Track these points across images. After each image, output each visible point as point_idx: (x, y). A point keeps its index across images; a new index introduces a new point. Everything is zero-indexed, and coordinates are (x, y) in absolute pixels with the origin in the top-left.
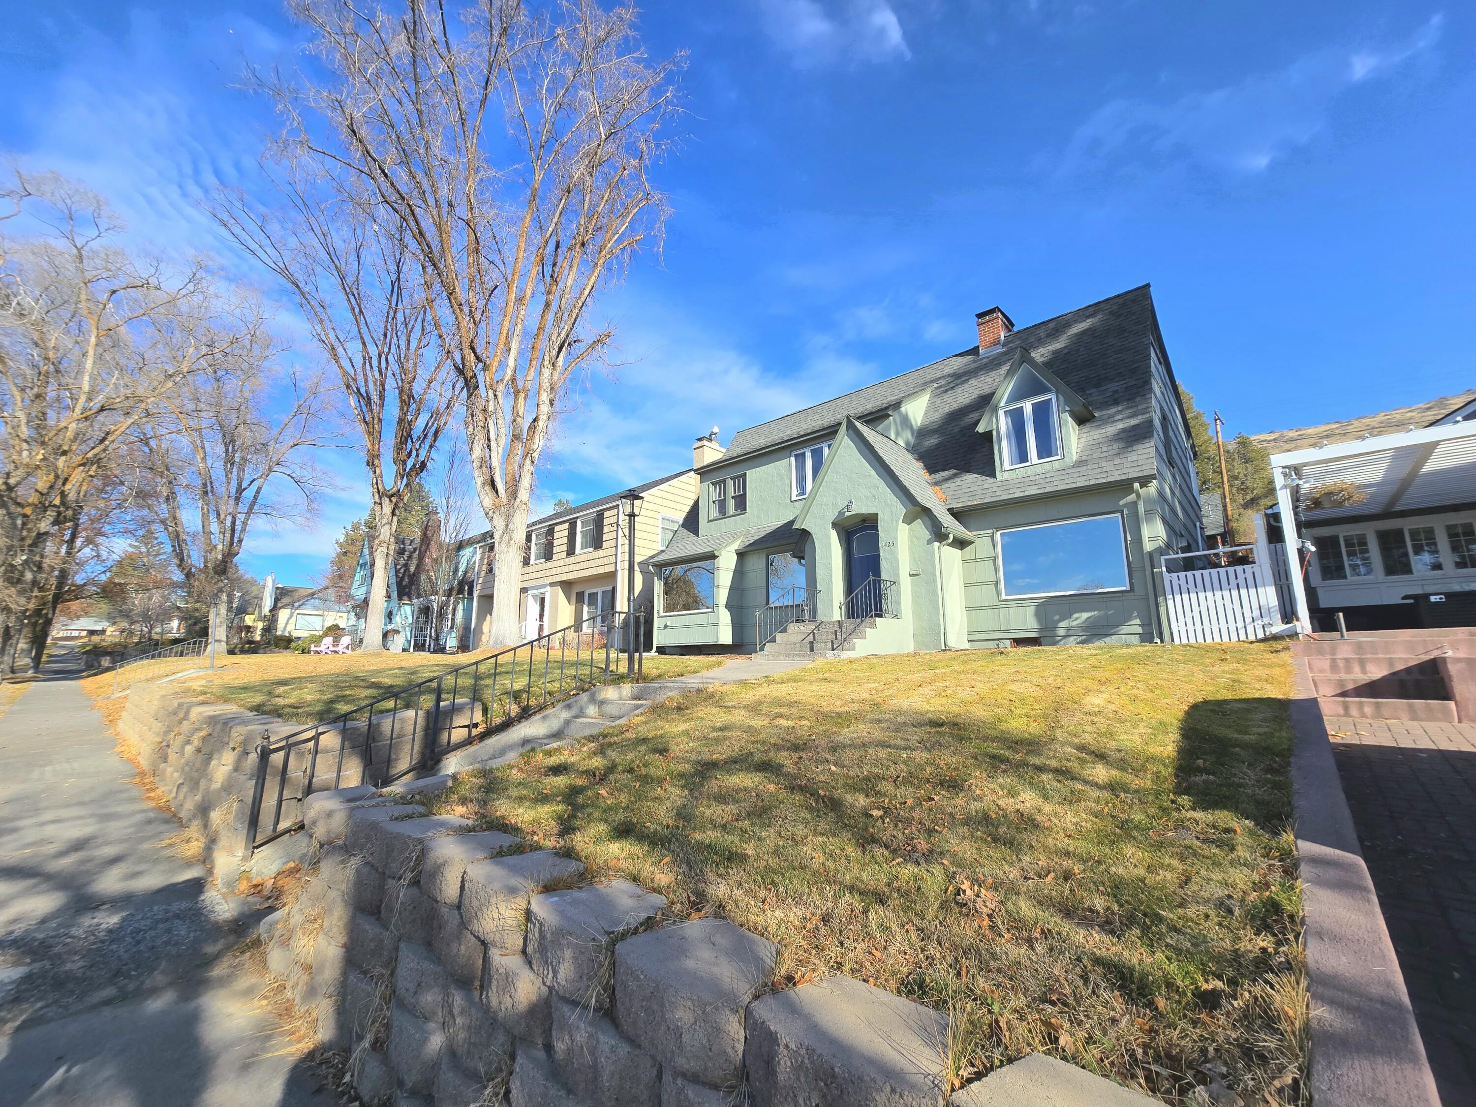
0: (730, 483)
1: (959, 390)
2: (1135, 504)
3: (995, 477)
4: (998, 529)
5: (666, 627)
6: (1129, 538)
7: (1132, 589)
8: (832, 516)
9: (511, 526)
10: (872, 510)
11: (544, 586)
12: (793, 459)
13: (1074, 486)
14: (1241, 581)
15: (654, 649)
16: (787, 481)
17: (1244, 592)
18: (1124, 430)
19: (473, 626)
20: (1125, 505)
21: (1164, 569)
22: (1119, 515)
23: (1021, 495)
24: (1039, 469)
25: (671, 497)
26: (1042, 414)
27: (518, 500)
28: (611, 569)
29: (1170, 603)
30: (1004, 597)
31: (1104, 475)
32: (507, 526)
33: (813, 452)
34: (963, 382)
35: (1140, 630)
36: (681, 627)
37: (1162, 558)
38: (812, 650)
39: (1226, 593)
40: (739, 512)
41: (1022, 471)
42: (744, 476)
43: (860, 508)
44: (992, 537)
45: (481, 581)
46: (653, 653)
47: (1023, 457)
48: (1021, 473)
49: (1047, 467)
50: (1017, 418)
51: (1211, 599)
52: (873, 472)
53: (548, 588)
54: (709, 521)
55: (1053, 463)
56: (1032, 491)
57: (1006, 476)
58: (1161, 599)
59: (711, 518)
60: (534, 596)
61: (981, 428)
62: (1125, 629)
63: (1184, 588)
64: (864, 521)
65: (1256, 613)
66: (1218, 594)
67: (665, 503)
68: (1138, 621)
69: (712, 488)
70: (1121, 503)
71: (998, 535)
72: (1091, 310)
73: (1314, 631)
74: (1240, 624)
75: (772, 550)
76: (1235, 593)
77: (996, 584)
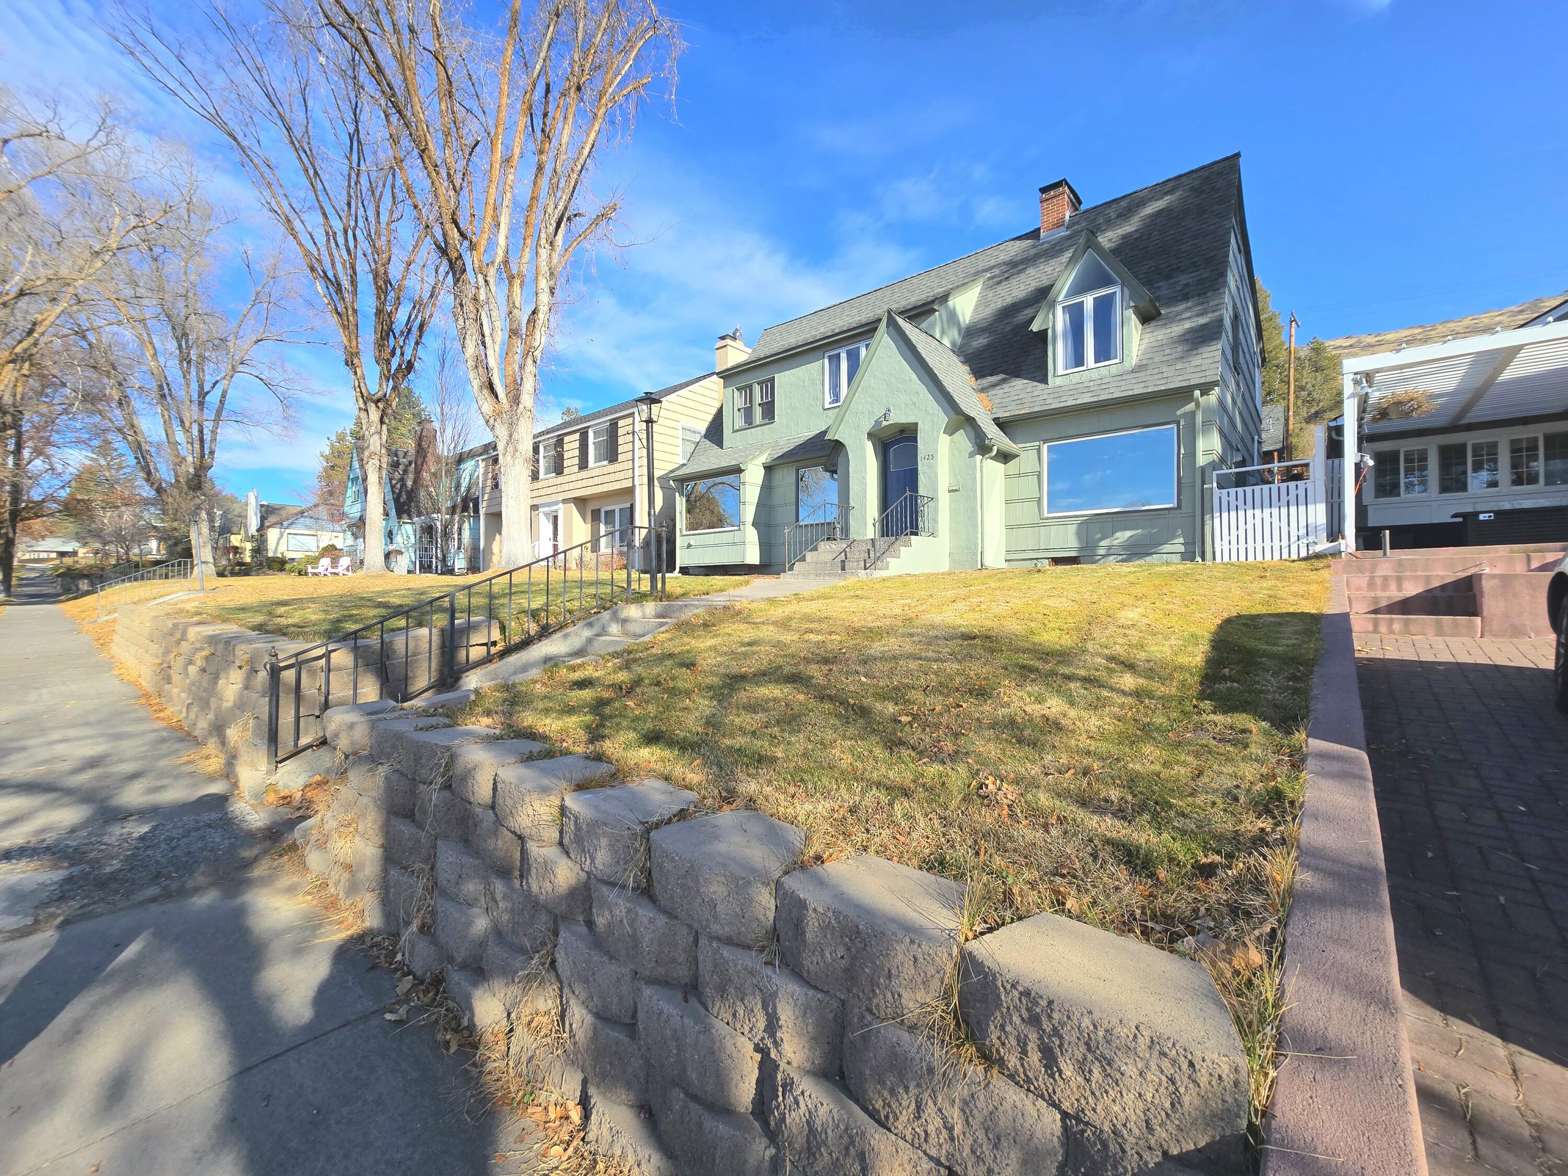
0: (757, 388)
1: (1014, 281)
2: (1193, 414)
3: (1046, 383)
4: (1045, 441)
5: (689, 546)
6: (1182, 451)
7: (1179, 506)
8: (868, 426)
9: (515, 436)
10: (911, 419)
11: (556, 503)
12: (826, 361)
13: (1130, 393)
14: (1292, 498)
15: (678, 569)
16: (820, 387)
17: (1293, 509)
18: (1191, 331)
19: (482, 547)
20: (1182, 415)
21: (1215, 485)
22: (1174, 426)
23: (1074, 403)
24: (1095, 375)
25: (692, 404)
26: (1104, 308)
27: (521, 406)
28: (628, 484)
29: (1217, 521)
30: (1046, 515)
31: (1163, 382)
32: (511, 436)
33: (849, 354)
34: (1019, 272)
35: (1182, 549)
36: (706, 546)
37: (1215, 473)
38: (843, 569)
39: (1275, 511)
40: (767, 421)
41: (1078, 375)
42: (773, 378)
43: (899, 417)
44: (1039, 451)
45: (486, 497)
46: (676, 573)
47: (1079, 360)
48: (1075, 379)
49: (1104, 371)
50: (1076, 313)
51: (1258, 516)
52: (914, 377)
53: (561, 505)
54: (734, 431)
55: (1112, 366)
56: (1086, 399)
57: (1058, 382)
58: (1207, 517)
59: (736, 427)
60: (546, 514)
61: (1035, 327)
62: (1167, 548)
63: (1233, 506)
64: (902, 431)
65: (1303, 531)
66: (1267, 511)
67: (686, 411)
68: (1181, 540)
69: (736, 393)
70: (1179, 413)
71: (1045, 448)
72: (1170, 184)
73: (1357, 549)
74: (1285, 543)
75: (802, 463)
76: (1284, 510)
77: (1039, 501)
